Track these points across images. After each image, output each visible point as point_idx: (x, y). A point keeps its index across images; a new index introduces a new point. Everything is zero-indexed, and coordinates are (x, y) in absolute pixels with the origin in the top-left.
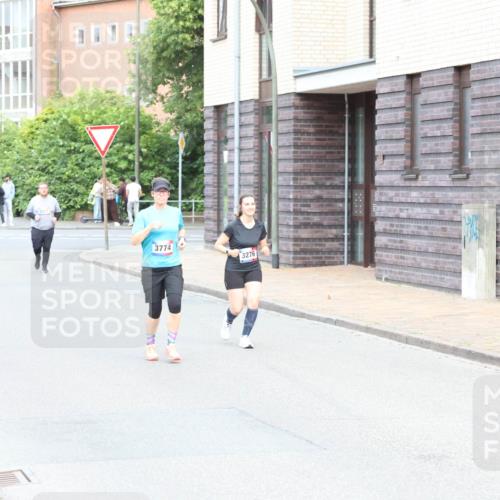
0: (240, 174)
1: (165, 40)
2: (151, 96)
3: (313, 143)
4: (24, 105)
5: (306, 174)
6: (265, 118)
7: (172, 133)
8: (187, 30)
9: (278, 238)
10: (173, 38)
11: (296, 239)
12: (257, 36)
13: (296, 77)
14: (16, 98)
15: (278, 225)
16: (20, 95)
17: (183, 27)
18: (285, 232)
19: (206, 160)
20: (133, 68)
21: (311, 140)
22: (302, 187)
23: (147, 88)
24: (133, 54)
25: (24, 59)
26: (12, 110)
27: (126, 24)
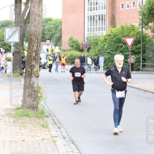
1: (152, 7)
2: (147, 27)
4: (102, 30)
14: (99, 28)
16: (101, 26)
20: (141, 17)
23: (145, 24)
24: (141, 12)
25: (102, 14)
26: (98, 32)
27: (138, 1)
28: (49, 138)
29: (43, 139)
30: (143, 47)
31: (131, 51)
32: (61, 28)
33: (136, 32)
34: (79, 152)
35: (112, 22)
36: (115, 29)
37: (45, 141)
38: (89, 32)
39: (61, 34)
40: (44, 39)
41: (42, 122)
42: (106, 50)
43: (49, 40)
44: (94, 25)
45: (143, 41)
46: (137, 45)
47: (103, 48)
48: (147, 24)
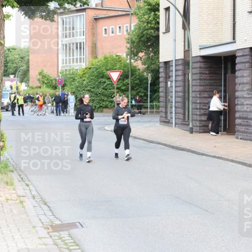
0: (175, 92)
1: (142, 33)
2: (136, 57)
3: (208, 78)
4: (80, 62)
5: (204, 92)
6: (187, 67)
7: (145, 74)
8: (152, 28)
9: (192, 120)
10: (146, 32)
11: (200, 121)
12: (183, 31)
13: (200, 49)
14: (77, 59)
15: (192, 114)
16: (79, 57)
17: (150, 27)
18: (195, 117)
19: (160, 86)
20: (129, 46)
21: (207, 77)
22: (203, 98)
23: (134, 54)
24: (129, 39)
26: (75, 64)
27: (125, 25)
28: (15, 199)
29: (7, 200)
30: (131, 83)
31: (117, 88)
32: (29, 59)
33: (122, 65)
34: (53, 215)
35: (93, 52)
36: (96, 60)
37: (10, 202)
38: (64, 64)
39: (28, 67)
40: (6, 74)
41: (5, 178)
42: (86, 87)
43: (12, 74)
44: (70, 56)
45: (132, 75)
46: (124, 80)
47: (82, 84)
48: (136, 55)
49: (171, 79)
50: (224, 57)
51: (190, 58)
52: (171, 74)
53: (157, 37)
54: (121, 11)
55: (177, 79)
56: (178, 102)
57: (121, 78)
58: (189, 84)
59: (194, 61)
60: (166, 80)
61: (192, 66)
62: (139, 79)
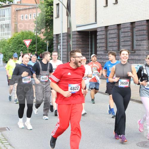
0: (63, 52)
1: (43, 18)
2: (40, 32)
3: (81, 44)
4: (8, 35)
6: (69, 37)
7: (45, 41)
12: (67, 17)
13: (77, 27)
14: (6, 33)
16: (7, 32)
17: (48, 14)
19: (54, 48)
20: (36, 25)
21: (81, 43)
23: (39, 30)
24: (36, 22)
25: (8, 23)
26: (5, 36)
27: (34, 14)
30: (37, 47)
31: (29, 50)
33: (32, 36)
35: (15, 29)
36: (17, 34)
42: (11, 49)
44: (2, 32)
45: (38, 42)
46: (33, 45)
47: (9, 48)
48: (40, 30)
49: (60, 44)
50: (91, 32)
51: (71, 32)
52: (60, 41)
53: (52, 20)
54: (31, 6)
55: (64, 44)
56: (64, 58)
57: (31, 44)
58: (70, 47)
59: (73, 34)
60: (57, 45)
61: (72, 36)
62: (41, 44)
